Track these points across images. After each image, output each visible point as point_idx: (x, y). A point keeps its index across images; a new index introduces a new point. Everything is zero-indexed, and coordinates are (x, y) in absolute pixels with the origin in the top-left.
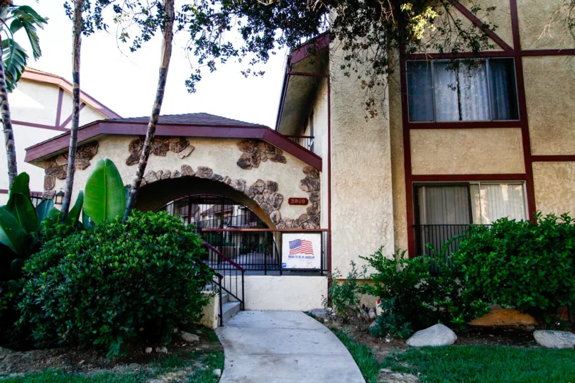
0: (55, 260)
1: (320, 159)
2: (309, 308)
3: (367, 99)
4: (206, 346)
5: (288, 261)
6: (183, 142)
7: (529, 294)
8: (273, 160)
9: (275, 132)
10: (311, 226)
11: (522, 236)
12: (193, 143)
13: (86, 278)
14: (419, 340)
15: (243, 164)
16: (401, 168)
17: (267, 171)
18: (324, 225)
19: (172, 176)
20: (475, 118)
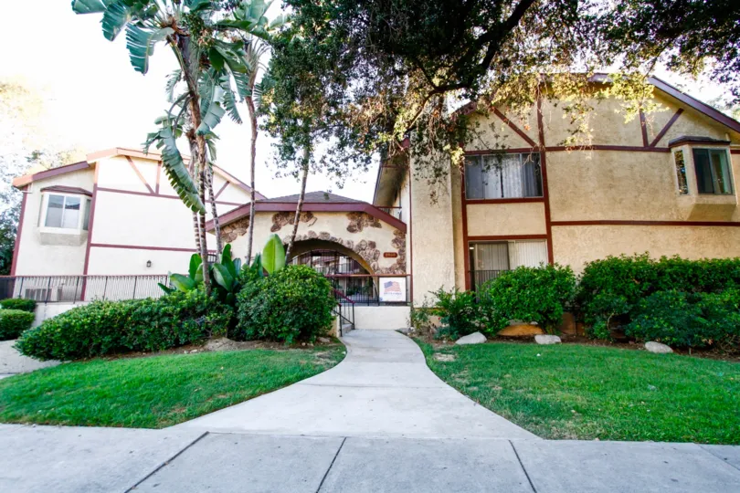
0: (256, 293)
1: (406, 225)
2: (398, 328)
3: (431, 192)
4: (334, 344)
5: (384, 297)
6: (309, 215)
7: (529, 312)
8: (372, 225)
9: (372, 206)
10: (400, 272)
11: (528, 278)
12: (316, 215)
13: (275, 301)
14: (463, 341)
15: (351, 229)
16: (460, 231)
17: (368, 234)
18: (408, 272)
19: (302, 239)
20: (513, 196)
